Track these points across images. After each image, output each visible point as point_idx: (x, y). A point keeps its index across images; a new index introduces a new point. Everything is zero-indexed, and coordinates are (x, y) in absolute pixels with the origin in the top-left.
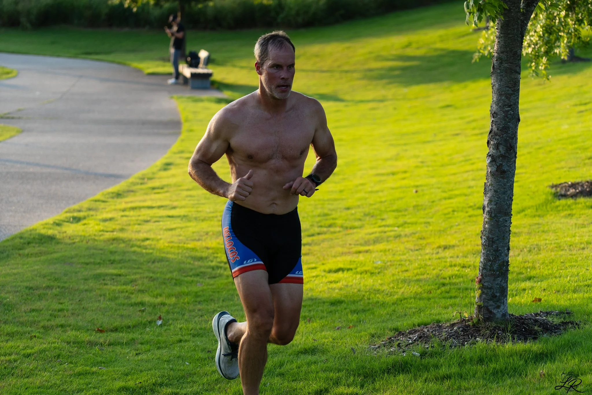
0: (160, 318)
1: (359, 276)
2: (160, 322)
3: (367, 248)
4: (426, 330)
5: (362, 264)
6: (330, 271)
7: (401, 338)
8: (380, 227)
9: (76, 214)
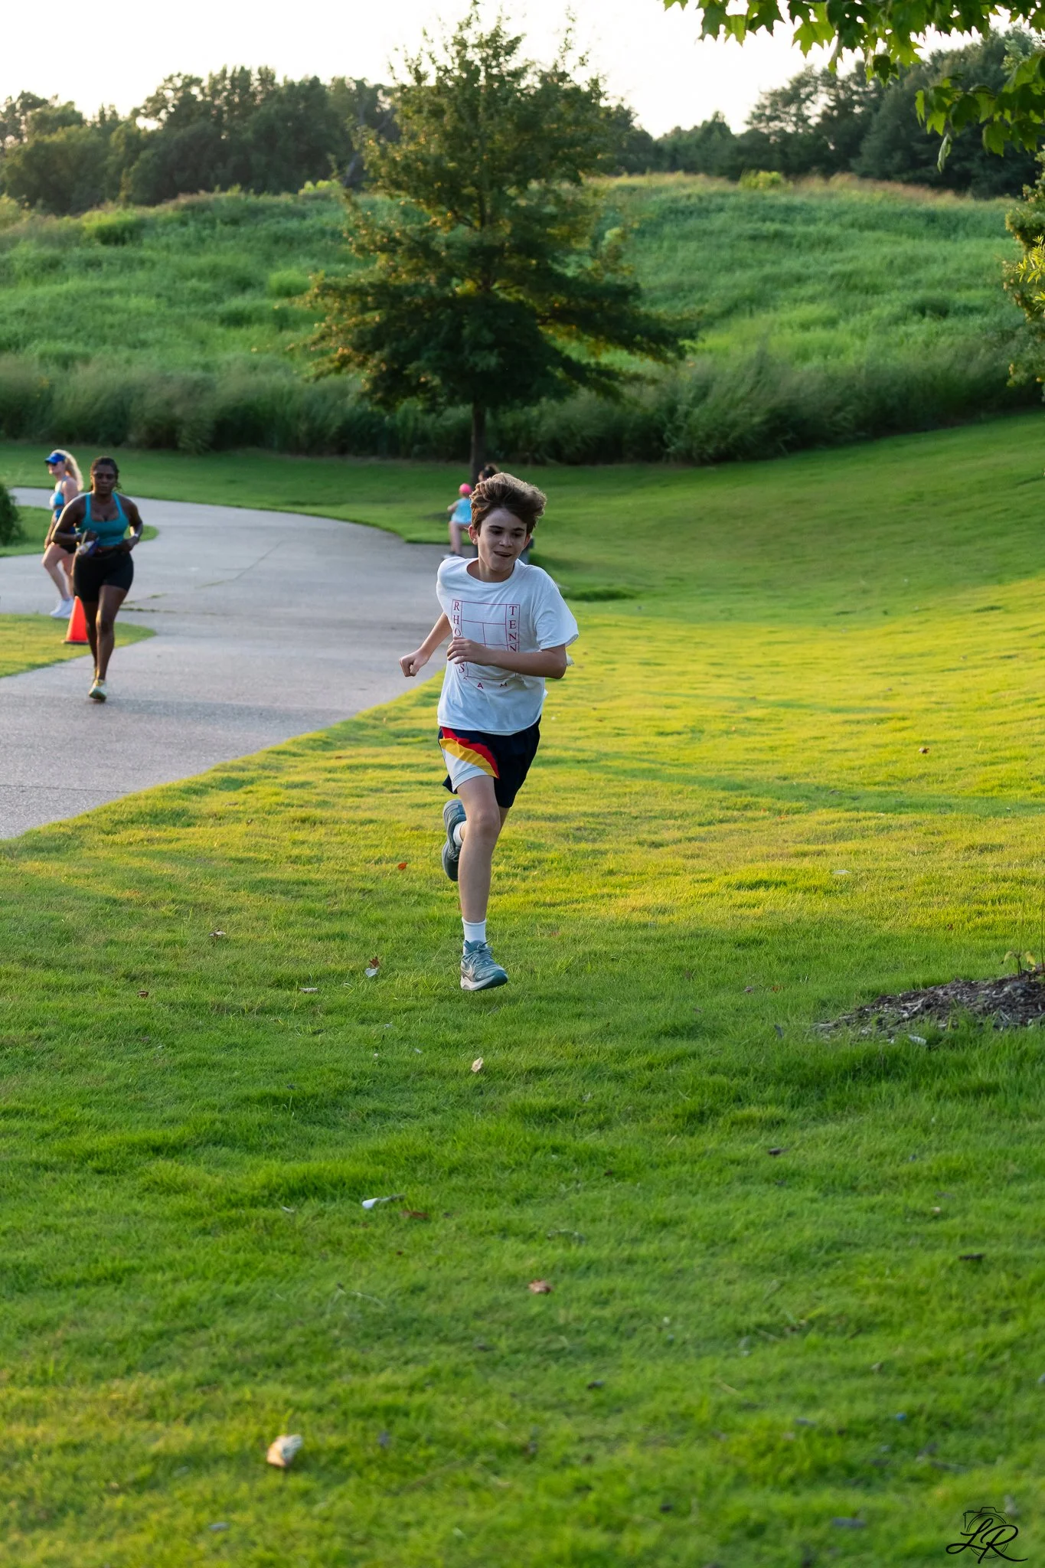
0: (375, 963)
1: (799, 896)
2: (372, 972)
3: (820, 847)
4: (941, 992)
5: (806, 873)
6: (739, 887)
7: (885, 1008)
8: (847, 810)
9: (234, 775)
